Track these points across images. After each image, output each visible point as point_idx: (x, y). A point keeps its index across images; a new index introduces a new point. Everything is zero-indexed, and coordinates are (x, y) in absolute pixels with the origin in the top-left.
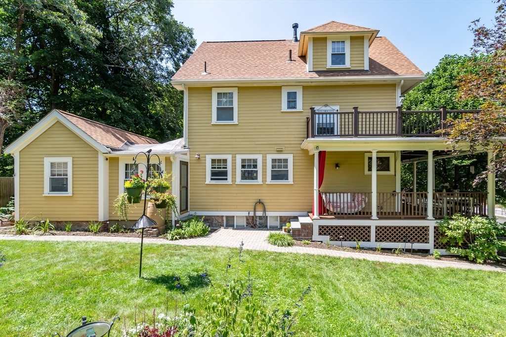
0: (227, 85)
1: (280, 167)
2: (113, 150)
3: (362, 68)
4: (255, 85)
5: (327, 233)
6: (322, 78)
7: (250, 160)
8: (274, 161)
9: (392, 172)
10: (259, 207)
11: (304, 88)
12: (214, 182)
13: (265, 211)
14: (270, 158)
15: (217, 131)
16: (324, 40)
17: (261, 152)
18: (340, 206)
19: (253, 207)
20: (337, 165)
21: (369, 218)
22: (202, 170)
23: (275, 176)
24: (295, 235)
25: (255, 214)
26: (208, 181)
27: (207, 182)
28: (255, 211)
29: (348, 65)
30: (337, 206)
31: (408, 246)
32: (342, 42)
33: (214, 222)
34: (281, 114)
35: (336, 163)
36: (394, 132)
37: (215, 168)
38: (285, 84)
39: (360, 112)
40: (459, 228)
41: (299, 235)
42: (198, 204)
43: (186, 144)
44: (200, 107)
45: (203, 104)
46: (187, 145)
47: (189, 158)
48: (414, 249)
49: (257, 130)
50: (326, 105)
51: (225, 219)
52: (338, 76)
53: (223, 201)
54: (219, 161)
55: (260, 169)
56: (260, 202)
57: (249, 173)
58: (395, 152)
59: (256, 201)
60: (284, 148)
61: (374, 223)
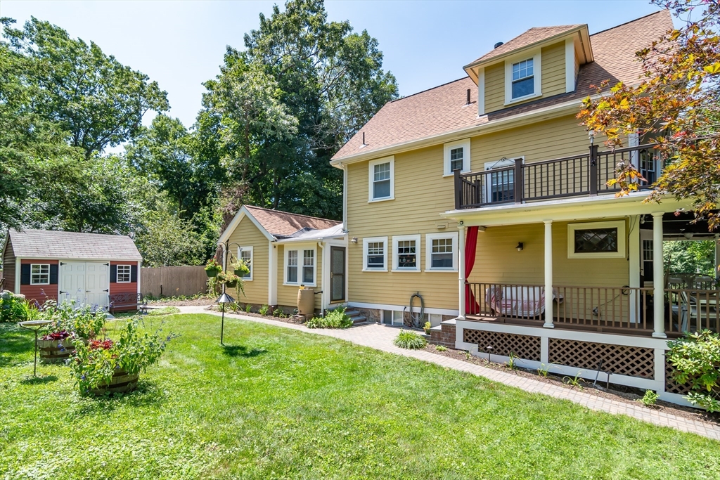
0: (382, 155)
1: (442, 249)
2: (279, 238)
3: (562, 92)
4: (412, 149)
5: (476, 341)
6: (494, 122)
7: (407, 242)
8: (435, 242)
9: (621, 253)
10: (417, 301)
11: (472, 140)
12: (371, 270)
13: (423, 306)
14: (429, 238)
15: (374, 210)
16: (501, 65)
17: (420, 232)
18: (512, 305)
19: (409, 301)
20: (521, 245)
21: (541, 325)
22: (359, 256)
23: (437, 263)
24: (434, 337)
25: (411, 309)
26: (365, 268)
27: (364, 270)
28: (412, 306)
29: (538, 92)
30: (506, 304)
31: (603, 376)
32: (528, 60)
33: (371, 316)
34: (443, 181)
35: (521, 241)
36: (585, 189)
37: (372, 253)
38: (447, 140)
39: (525, 166)
40: (697, 355)
41: (440, 339)
42: (356, 294)
43: (344, 227)
44: (358, 185)
45: (360, 181)
46: (346, 229)
47: (347, 243)
48: (611, 384)
49: (415, 205)
50: (504, 159)
51: (382, 313)
52: (517, 113)
53: (379, 292)
54: (376, 244)
55: (418, 253)
56: (417, 295)
57: (407, 257)
58: (626, 219)
59: (412, 294)
60: (446, 224)
61: (547, 333)
